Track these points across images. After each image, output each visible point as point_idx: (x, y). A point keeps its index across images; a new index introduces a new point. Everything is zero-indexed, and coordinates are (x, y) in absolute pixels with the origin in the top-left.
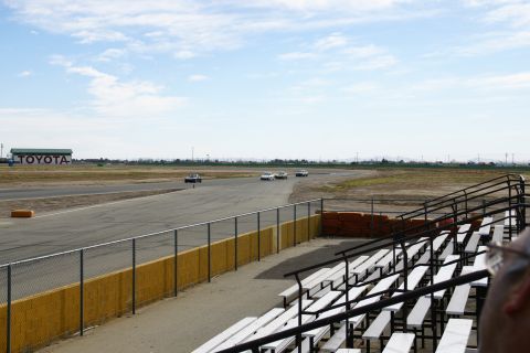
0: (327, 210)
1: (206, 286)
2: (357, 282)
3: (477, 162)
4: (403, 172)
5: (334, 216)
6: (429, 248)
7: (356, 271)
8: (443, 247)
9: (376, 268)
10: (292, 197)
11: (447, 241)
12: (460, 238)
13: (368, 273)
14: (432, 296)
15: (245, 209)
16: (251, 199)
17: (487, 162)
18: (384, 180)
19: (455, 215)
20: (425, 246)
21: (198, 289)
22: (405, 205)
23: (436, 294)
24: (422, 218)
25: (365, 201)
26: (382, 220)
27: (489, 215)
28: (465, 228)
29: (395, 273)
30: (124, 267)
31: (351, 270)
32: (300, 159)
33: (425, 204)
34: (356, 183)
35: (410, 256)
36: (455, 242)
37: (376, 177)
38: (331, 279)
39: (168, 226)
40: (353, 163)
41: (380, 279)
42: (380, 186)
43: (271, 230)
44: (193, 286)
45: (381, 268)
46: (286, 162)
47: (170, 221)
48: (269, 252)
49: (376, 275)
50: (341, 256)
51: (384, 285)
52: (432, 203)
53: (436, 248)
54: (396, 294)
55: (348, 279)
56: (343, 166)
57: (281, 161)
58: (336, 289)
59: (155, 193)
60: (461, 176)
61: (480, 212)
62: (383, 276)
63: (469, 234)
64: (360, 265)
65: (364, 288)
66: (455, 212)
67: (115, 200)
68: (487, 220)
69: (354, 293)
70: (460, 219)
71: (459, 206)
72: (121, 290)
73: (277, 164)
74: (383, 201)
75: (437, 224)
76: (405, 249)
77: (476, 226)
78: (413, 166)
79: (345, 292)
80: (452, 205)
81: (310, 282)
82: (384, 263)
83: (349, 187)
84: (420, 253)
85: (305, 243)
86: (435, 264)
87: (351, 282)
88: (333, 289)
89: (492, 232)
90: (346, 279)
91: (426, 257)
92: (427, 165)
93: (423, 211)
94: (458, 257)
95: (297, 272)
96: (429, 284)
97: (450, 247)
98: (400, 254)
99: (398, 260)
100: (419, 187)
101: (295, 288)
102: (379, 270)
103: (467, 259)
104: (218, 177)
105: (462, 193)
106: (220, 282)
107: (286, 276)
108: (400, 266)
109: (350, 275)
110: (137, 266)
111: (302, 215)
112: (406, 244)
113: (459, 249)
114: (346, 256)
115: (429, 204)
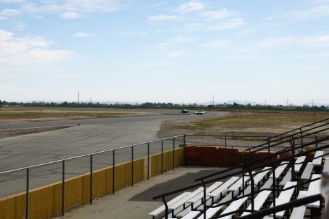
0: (188, 144)
1: (88, 207)
2: (213, 203)
3: (311, 106)
4: (250, 113)
5: (195, 149)
6: (272, 176)
7: (212, 194)
8: (283, 175)
9: (228, 192)
10: (160, 133)
11: (286, 170)
12: (297, 168)
13: (222, 196)
14: (274, 216)
15: (122, 143)
16: (126, 135)
17: (319, 106)
18: (235, 120)
19: (293, 149)
20: (268, 174)
21: (81, 210)
22: (253, 140)
23: (277, 214)
24: (266, 151)
25: (219, 137)
26: (233, 152)
27: (320, 149)
28: (301, 159)
29: (244, 196)
30: (20, 192)
31: (208, 194)
32: (167, 102)
33: (268, 139)
34: (212, 122)
35: (256, 182)
36: (293, 171)
37: (229, 117)
38: (192, 201)
39: (56, 157)
40: (210, 106)
41: (231, 201)
42: (232, 125)
43: (142, 161)
44: (77, 207)
45: (233, 192)
46: (155, 104)
47: (58, 153)
48: (141, 179)
49: (229, 197)
50: (200, 182)
51: (235, 206)
52: (274, 139)
53: (277, 175)
54: (245, 214)
55: (205, 201)
56: (202, 108)
57: (151, 104)
58: (195, 210)
59: (46, 130)
60: (298, 117)
61: (313, 146)
62: (234, 199)
63: (304, 164)
64: (215, 189)
65: (218, 208)
66: (293, 146)
67: (11, 135)
68: (319, 153)
69: (211, 212)
70: (297, 152)
71: (296, 141)
72: (16, 211)
73: (148, 106)
74: (235, 138)
75: (278, 156)
76: (252, 177)
77: (310, 158)
78: (258, 108)
79: (203, 212)
80: (290, 141)
81: (175, 203)
82: (235, 188)
83: (207, 125)
84: (264, 180)
85: (170, 171)
86: (277, 189)
87: (208, 203)
88: (193, 210)
89: (323, 163)
90: (204, 201)
91: (269, 183)
92: (270, 108)
93: (267, 145)
94: (295, 183)
95: (164, 195)
96: (272, 206)
97: (289, 175)
98: (248, 181)
99: (247, 186)
100: (263, 125)
101: (163, 208)
102: (231, 193)
103: (303, 185)
104: (100, 117)
105: (299, 131)
106: (100, 203)
107: (155, 199)
108: (248, 191)
109: (207, 198)
110: (30, 191)
111: (168, 148)
112: (253, 173)
113: (296, 176)
114: (205, 182)
115: (271, 140)
